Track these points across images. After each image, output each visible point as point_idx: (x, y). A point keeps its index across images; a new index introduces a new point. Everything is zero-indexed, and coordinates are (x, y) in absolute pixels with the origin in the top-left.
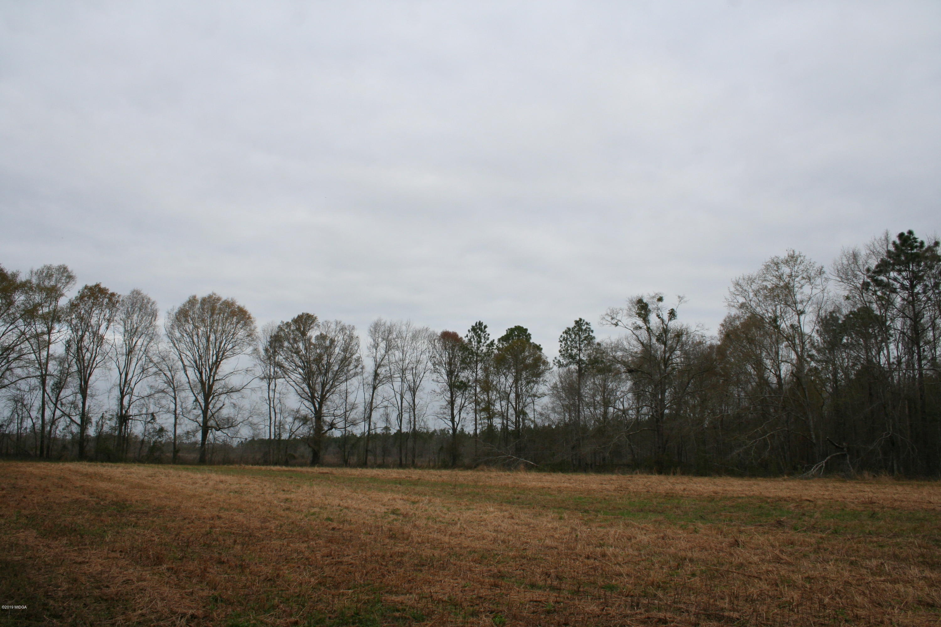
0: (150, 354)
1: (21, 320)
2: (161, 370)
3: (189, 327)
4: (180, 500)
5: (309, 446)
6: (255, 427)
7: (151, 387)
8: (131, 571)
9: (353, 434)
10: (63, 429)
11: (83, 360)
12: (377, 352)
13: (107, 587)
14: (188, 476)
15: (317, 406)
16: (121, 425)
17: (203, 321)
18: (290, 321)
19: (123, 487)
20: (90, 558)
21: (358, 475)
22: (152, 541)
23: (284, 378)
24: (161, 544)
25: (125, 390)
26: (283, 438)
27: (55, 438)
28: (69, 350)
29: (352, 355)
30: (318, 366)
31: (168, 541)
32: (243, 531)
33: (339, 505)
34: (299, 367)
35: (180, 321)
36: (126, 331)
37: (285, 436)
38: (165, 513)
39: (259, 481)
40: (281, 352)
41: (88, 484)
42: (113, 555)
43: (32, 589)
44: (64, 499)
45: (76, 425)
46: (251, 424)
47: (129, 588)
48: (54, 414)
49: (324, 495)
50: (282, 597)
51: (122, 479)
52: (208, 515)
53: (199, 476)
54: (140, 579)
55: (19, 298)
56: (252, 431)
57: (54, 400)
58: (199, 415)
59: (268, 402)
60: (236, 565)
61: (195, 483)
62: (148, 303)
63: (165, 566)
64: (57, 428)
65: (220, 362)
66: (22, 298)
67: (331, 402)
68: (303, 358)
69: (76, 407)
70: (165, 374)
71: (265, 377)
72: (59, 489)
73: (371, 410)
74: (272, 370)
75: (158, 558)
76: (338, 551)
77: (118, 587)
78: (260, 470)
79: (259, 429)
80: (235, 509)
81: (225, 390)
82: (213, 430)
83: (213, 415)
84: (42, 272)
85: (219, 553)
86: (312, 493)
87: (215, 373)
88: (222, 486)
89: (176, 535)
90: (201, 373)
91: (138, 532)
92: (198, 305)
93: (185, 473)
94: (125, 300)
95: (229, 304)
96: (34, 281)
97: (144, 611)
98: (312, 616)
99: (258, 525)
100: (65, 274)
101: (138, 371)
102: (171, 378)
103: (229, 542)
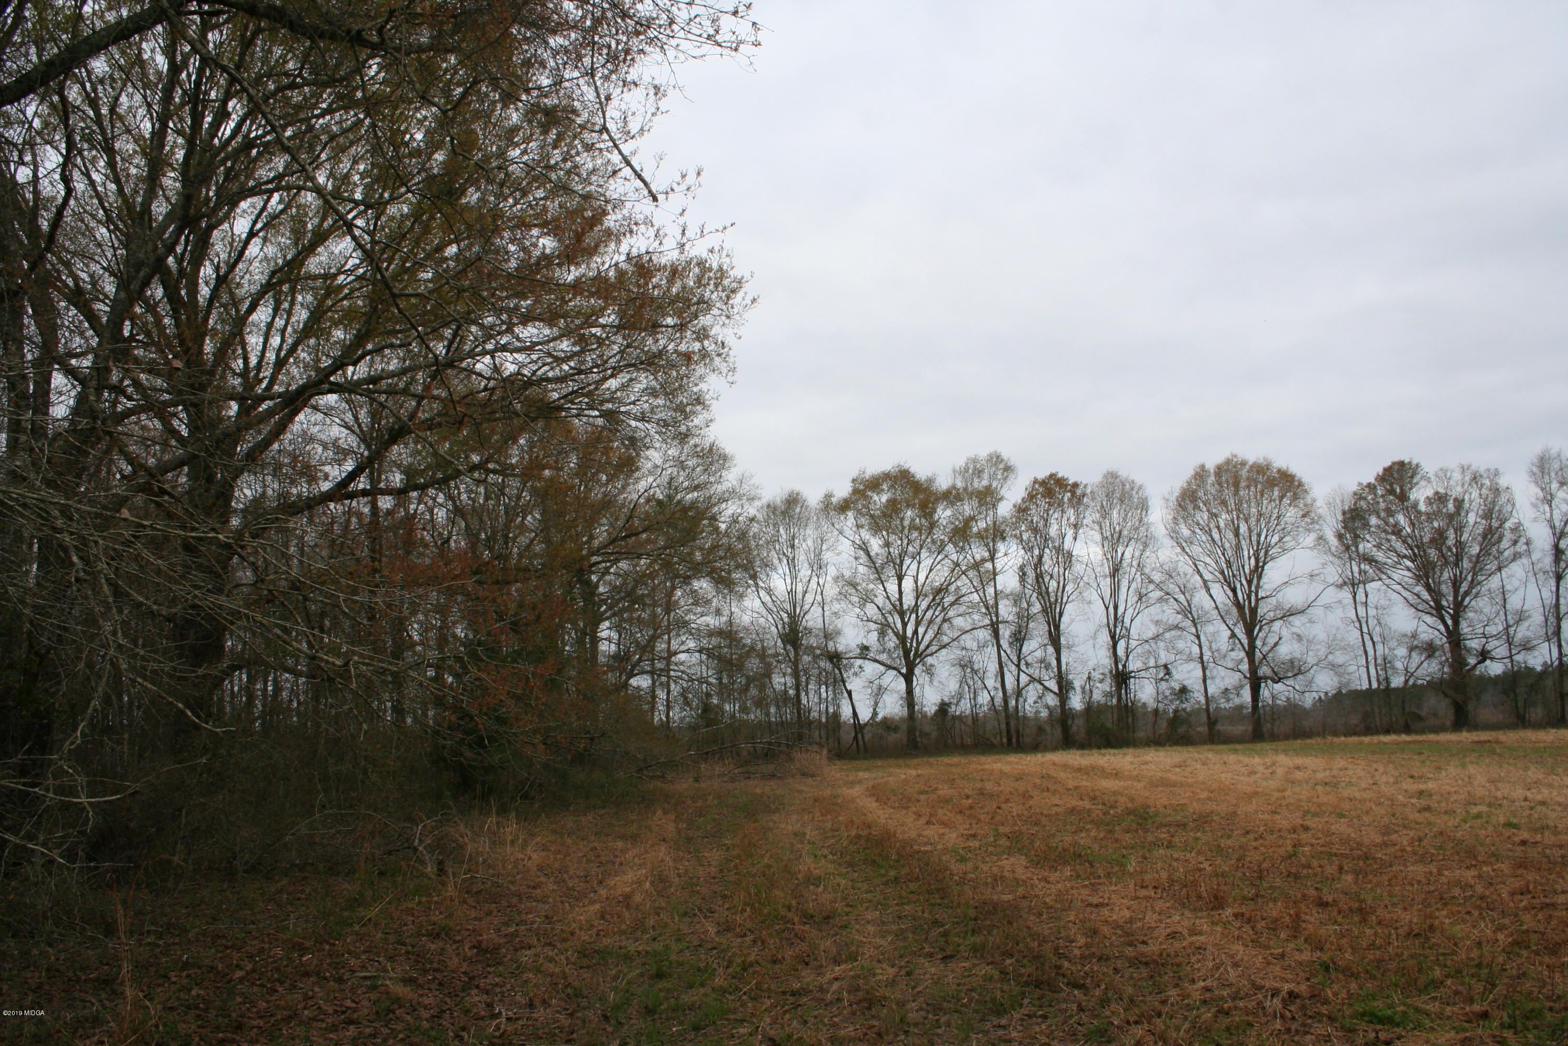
0: (1147, 571)
1: (951, 545)
2: (1168, 594)
3: (1202, 517)
4: (1234, 802)
5: (1446, 696)
6: (1342, 670)
7: (1157, 623)
8: (1176, 918)
9: (1526, 667)
10: (1035, 702)
11: (1048, 593)
12: (1551, 510)
13: (1144, 942)
14: (1240, 762)
15: (1450, 622)
16: (1119, 688)
17: (1224, 503)
18: (1372, 481)
19: (1139, 785)
20: (1109, 898)
21: (1552, 742)
22: (1200, 870)
23: (1380, 579)
24: (1217, 875)
25: (1118, 631)
26: (1393, 685)
27: (1025, 717)
28: (1024, 580)
29: (1503, 522)
30: (1441, 551)
31: (1227, 869)
32: (1351, 850)
33: (1526, 799)
34: (1405, 557)
35: (1184, 509)
36: (1104, 538)
37: (1397, 682)
38: (1213, 824)
39: (1363, 763)
40: (1368, 537)
41: (1085, 783)
42: (1143, 893)
43: (1036, 944)
44: (1055, 809)
45: (1052, 695)
46: (1333, 667)
47: (1177, 945)
48: (1018, 681)
49: (1493, 782)
50: (1446, 966)
51: (1135, 773)
52: (1285, 824)
53: (1257, 760)
54: (1193, 932)
55: (944, 514)
56: (1336, 679)
57: (1015, 659)
58: (1242, 660)
59: (1357, 625)
60: (1351, 909)
61: (1253, 773)
62: (1132, 489)
63: (1229, 911)
64: (1025, 701)
65: (1263, 567)
66: (948, 513)
67: (1476, 612)
68: (1410, 541)
69: (1048, 667)
70: (1176, 600)
71: (1345, 583)
72: (1045, 794)
73: (1559, 619)
74: (1356, 569)
75: (1216, 897)
76: (1541, 884)
77: (1161, 943)
78: (1361, 743)
79: (1349, 674)
80: (1331, 813)
81: (1279, 614)
82: (1269, 682)
83: (1264, 657)
84: (967, 470)
85: (1316, 889)
86: (1466, 779)
87: (1258, 587)
88: (1298, 775)
89: (1238, 860)
90: (1234, 590)
91: (1176, 856)
92: (1212, 479)
93: (1232, 758)
94: (1096, 489)
95: (1261, 469)
96: (960, 484)
97: (1208, 983)
98: (1514, 1004)
99: (1378, 839)
100: (1001, 466)
101: (1133, 599)
102: (1186, 604)
103: (1331, 870)
